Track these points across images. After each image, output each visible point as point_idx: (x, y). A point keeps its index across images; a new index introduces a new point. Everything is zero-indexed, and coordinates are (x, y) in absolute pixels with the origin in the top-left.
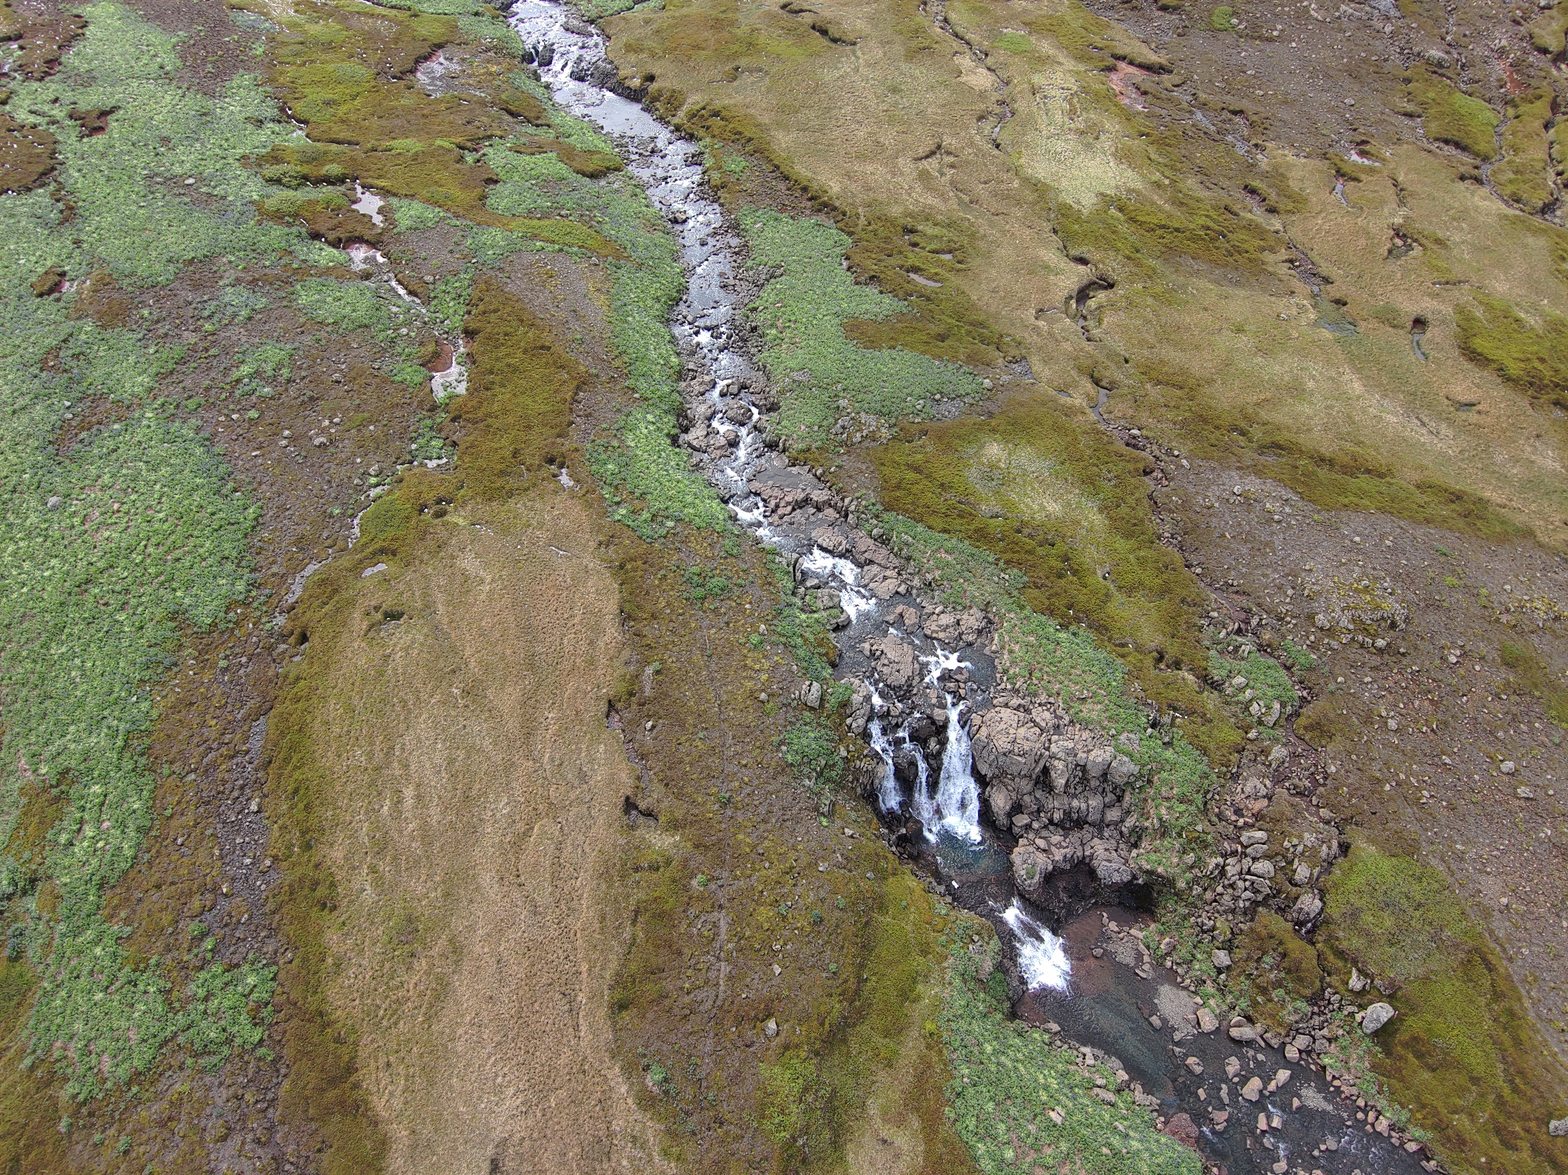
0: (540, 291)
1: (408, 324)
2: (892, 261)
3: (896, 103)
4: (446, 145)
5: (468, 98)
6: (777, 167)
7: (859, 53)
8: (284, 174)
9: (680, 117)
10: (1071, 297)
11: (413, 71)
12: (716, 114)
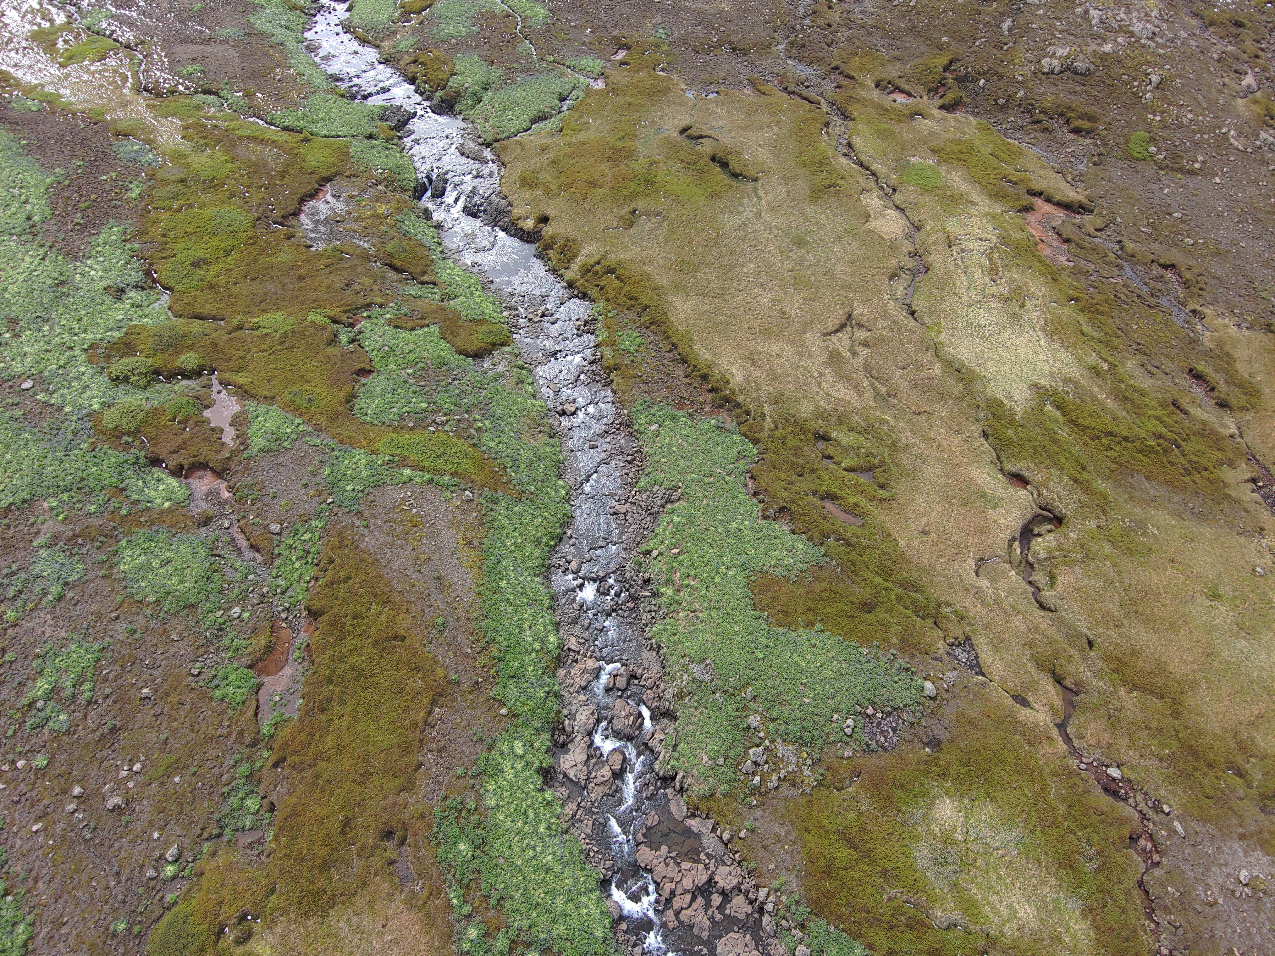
0: (401, 546)
1: (243, 598)
2: (804, 484)
3: (803, 259)
4: (320, 319)
5: (351, 251)
6: (675, 346)
7: (761, 192)
8: (132, 371)
9: (573, 272)
10: (1014, 539)
11: (296, 214)
12: (611, 271)
